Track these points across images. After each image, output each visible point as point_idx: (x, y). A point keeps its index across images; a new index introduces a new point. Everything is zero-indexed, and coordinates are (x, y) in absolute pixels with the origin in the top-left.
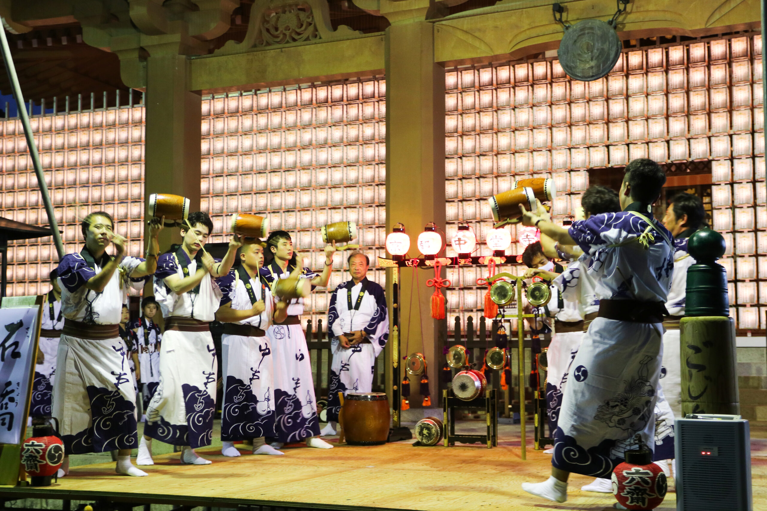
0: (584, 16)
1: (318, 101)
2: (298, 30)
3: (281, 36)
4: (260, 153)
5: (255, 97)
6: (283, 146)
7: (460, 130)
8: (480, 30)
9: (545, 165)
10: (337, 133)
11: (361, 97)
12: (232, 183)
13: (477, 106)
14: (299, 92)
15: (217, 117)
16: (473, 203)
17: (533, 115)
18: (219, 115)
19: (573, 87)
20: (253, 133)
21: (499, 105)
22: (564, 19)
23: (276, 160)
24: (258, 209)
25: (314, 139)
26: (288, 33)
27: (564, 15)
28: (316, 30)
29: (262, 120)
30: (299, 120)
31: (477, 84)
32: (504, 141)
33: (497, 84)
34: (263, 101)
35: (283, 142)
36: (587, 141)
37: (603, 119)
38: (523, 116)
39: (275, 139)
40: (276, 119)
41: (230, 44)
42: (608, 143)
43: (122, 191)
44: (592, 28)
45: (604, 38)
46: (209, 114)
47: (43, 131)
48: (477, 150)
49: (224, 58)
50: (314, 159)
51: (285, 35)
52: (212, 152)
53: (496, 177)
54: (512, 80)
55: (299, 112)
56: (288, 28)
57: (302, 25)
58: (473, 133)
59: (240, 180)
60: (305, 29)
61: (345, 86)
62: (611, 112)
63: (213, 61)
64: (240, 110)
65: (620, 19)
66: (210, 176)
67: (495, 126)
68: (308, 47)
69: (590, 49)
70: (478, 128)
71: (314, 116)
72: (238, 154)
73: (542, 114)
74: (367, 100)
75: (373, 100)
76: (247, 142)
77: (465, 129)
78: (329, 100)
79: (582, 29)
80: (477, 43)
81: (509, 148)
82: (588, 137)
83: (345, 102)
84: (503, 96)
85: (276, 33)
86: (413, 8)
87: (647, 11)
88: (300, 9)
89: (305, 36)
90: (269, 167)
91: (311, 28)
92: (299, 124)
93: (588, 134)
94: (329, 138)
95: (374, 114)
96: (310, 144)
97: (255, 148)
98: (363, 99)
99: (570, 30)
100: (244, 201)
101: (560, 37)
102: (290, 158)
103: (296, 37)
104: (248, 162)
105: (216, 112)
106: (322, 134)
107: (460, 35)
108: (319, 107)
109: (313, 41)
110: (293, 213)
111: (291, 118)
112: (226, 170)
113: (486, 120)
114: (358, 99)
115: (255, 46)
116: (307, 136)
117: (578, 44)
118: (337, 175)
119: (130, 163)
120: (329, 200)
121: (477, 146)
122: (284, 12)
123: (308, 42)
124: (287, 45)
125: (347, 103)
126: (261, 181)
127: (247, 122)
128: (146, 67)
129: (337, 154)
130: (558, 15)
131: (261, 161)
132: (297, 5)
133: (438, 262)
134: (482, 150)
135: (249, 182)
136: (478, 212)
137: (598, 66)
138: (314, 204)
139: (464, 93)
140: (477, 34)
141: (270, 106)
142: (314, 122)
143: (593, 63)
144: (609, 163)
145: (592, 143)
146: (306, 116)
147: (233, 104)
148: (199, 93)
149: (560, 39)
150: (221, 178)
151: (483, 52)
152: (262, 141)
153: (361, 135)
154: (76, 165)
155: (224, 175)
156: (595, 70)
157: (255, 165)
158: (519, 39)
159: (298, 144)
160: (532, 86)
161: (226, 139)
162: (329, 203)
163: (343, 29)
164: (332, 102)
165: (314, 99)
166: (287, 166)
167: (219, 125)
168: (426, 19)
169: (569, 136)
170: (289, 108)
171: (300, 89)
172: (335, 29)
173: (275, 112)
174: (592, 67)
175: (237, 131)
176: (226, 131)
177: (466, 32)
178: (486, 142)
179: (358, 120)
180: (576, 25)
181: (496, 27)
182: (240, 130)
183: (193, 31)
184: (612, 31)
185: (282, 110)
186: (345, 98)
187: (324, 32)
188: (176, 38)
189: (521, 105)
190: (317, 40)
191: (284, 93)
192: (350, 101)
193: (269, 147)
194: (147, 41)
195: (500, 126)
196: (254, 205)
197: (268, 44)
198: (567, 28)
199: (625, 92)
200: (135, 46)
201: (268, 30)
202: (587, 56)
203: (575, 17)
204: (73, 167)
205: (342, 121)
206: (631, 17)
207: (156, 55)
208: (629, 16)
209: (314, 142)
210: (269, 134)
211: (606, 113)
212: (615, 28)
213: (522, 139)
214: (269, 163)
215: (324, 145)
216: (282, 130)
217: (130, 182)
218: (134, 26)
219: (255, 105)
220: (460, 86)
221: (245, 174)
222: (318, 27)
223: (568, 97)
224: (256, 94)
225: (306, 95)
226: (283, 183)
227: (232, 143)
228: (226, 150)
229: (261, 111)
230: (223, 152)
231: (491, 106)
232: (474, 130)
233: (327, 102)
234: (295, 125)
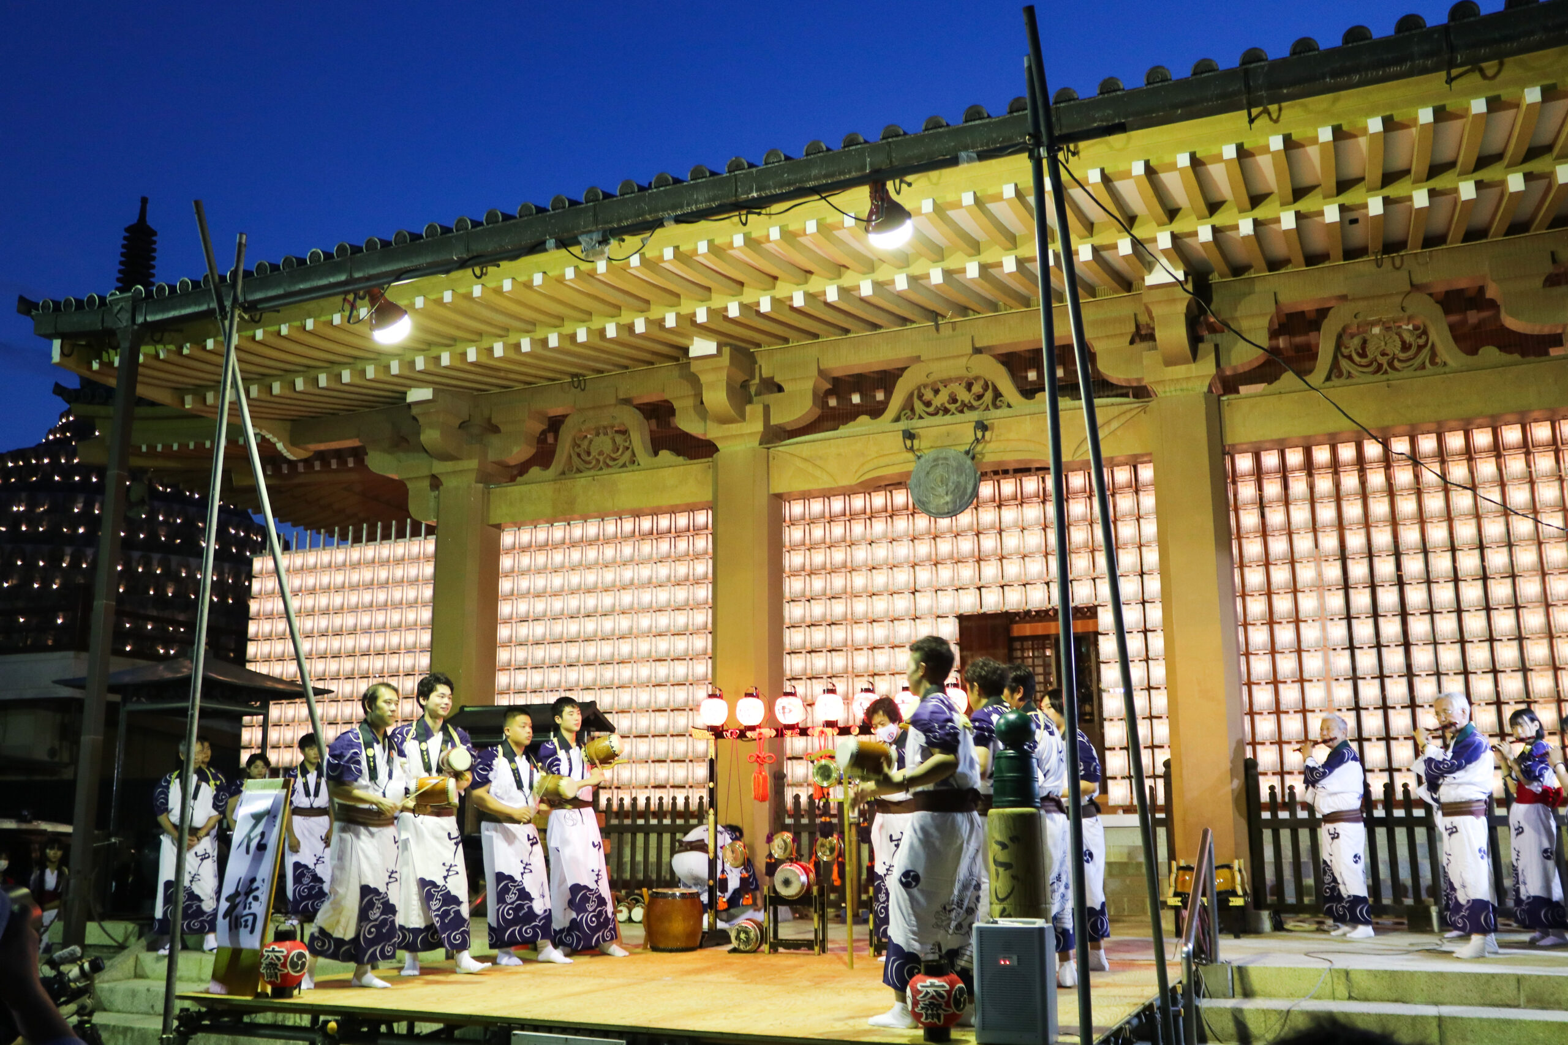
0: (939, 444)
1: (642, 533)
2: (614, 456)
3: (594, 462)
4: (572, 593)
5: (567, 528)
6: (600, 585)
8: (821, 458)
9: (908, 610)
10: (663, 571)
11: (691, 528)
12: (539, 630)
13: (828, 541)
14: (619, 522)
15: (523, 552)
16: (823, 655)
17: (893, 551)
18: (525, 549)
19: (938, 522)
20: (564, 570)
21: (853, 539)
22: (915, 447)
23: (591, 602)
25: (636, 577)
26: (601, 458)
27: (916, 442)
28: (634, 454)
29: (576, 555)
30: (618, 556)
31: (827, 514)
32: (859, 581)
33: (851, 515)
34: (577, 531)
35: (600, 581)
36: (956, 582)
37: (973, 557)
38: (881, 552)
39: (591, 578)
40: (592, 554)
41: (535, 471)
42: (980, 585)
43: (410, 638)
44: (946, 459)
45: (960, 470)
46: (514, 548)
47: (321, 567)
48: (828, 592)
49: (528, 487)
50: (636, 602)
51: (598, 461)
52: (513, 593)
53: (851, 625)
54: (868, 510)
55: (619, 546)
56: (601, 453)
57: (618, 449)
58: (823, 572)
59: (548, 627)
60: (623, 453)
61: (673, 516)
62: (982, 549)
63: (514, 490)
64: (550, 542)
65: (979, 448)
66: (511, 621)
67: (849, 564)
68: (623, 475)
69: (944, 481)
70: (828, 566)
71: (636, 551)
72: (547, 595)
73: (903, 550)
75: (706, 531)
76: (557, 581)
77: (814, 567)
78: (655, 532)
79: (936, 460)
80: (818, 473)
81: (865, 590)
82: (956, 578)
83: (673, 534)
84: (858, 528)
85: (588, 459)
86: (744, 432)
87: (1008, 440)
88: (617, 432)
89: (621, 462)
90: (582, 611)
91: (628, 454)
92: (618, 559)
93: (956, 575)
94: (654, 576)
95: (702, 549)
96: (632, 583)
97: (566, 588)
98: (693, 530)
99: (922, 460)
100: (552, 651)
101: (911, 467)
102: (608, 600)
103: (611, 463)
104: (557, 605)
105: (521, 546)
106: (645, 572)
107: (799, 463)
108: (642, 540)
109: (630, 468)
110: (611, 666)
111: (609, 552)
112: (532, 614)
113: (838, 556)
114: (688, 531)
115: (563, 473)
116: (628, 574)
117: (931, 476)
118: (662, 621)
119: (419, 605)
120: (653, 650)
121: (828, 587)
122: (598, 434)
123: (625, 469)
124: (600, 472)
125: (675, 535)
126: (573, 628)
127: (558, 557)
128: (437, 498)
129: (663, 596)
130: (909, 443)
131: (573, 603)
132: (612, 427)
133: (760, 734)
134: (834, 591)
135: (558, 628)
136: (830, 667)
137: (955, 502)
138: (635, 655)
139: (812, 525)
140: (818, 462)
141: (584, 539)
142: (636, 557)
143: (948, 498)
144: (981, 608)
145: (961, 585)
146: (627, 550)
147: (541, 536)
148: (499, 527)
149: (911, 469)
151: (825, 483)
152: (575, 579)
153: (691, 573)
154: (357, 607)
155: (530, 620)
156: (950, 506)
157: (565, 609)
158: (866, 468)
159: (618, 583)
160: (891, 517)
161: (533, 577)
162: (653, 654)
163: (665, 455)
164: (658, 534)
165: (637, 530)
166: (604, 610)
167: (525, 560)
168: (760, 444)
169: (935, 576)
170: (607, 541)
171: (621, 519)
172: (656, 454)
173: (590, 545)
174: (947, 503)
175: (545, 568)
176: (533, 567)
177: (805, 460)
178: (838, 582)
179: (688, 555)
180: (929, 454)
181: (839, 455)
182: (549, 566)
183: (492, 456)
184: (969, 462)
185: (599, 543)
186: (673, 530)
187: (643, 457)
188: (473, 464)
189: (879, 539)
190: (635, 467)
191: (602, 524)
192: (679, 534)
193: (583, 586)
194: (439, 467)
195: (855, 564)
196: (564, 656)
197: (579, 471)
198: (919, 458)
199: (997, 525)
200: (426, 473)
201: (579, 455)
202: (941, 490)
203: (929, 445)
204: (354, 609)
205: (669, 556)
206: (991, 447)
207: (449, 483)
208: (988, 445)
209: (636, 581)
210: (583, 572)
211: (976, 550)
212: (973, 458)
213: (880, 579)
214: (582, 606)
215: (649, 584)
216: (599, 567)
218: (426, 451)
219: (567, 537)
220: (807, 516)
221: (554, 618)
222: (636, 451)
223: (932, 532)
224: (569, 525)
225: (628, 525)
226: (599, 630)
227: (540, 582)
228: (532, 590)
229: (573, 544)
230: (528, 592)
231: (844, 541)
232: (824, 568)
233: (652, 533)
234: (614, 561)
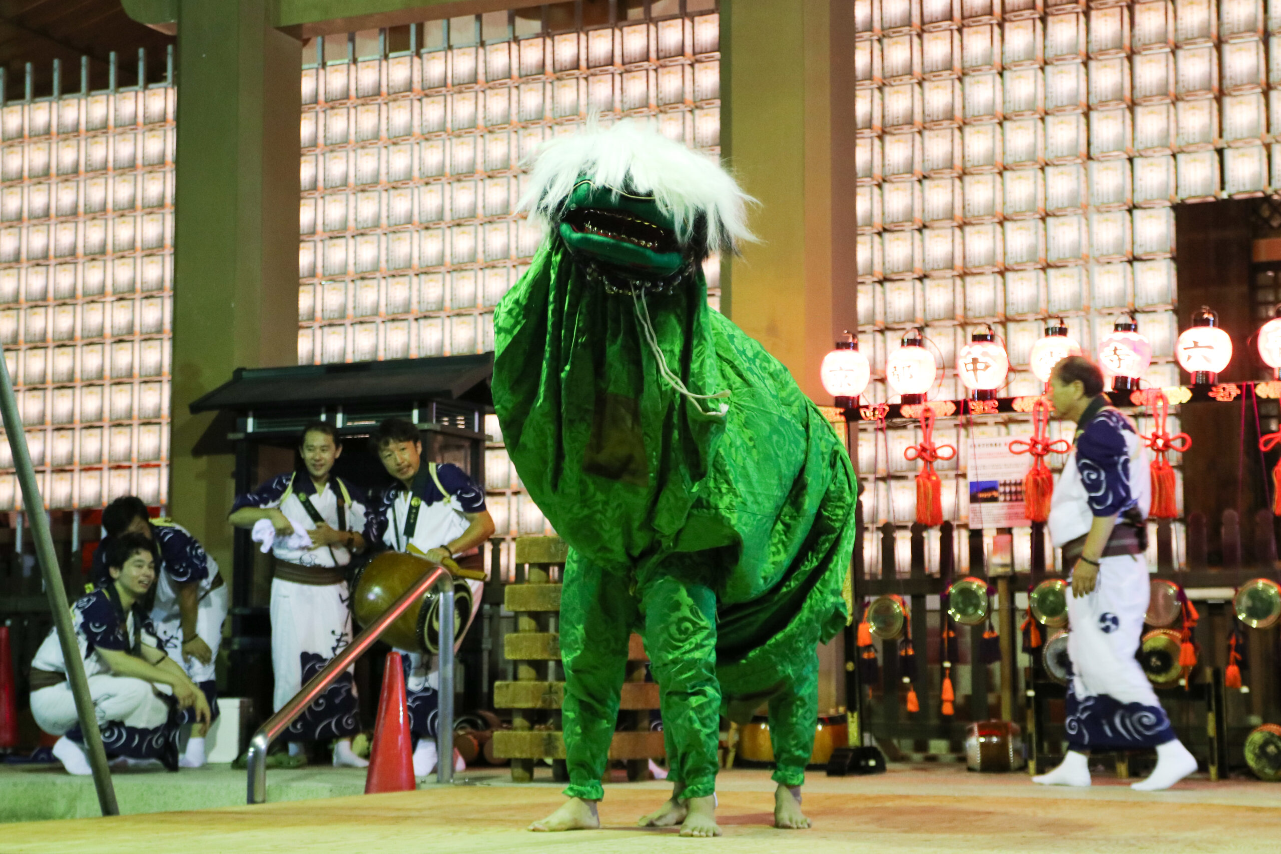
1: (558, 67)
4: (427, 184)
5: (416, 60)
6: (479, 167)
7: (877, 122)
9: (1074, 196)
11: (653, 55)
12: (366, 251)
13: (917, 68)
14: (514, 46)
15: (332, 108)
16: (908, 285)
17: (1045, 85)
18: (336, 102)
19: (1138, 18)
20: (412, 140)
21: (967, 65)
23: (463, 197)
24: (424, 307)
29: (433, 112)
30: (514, 110)
31: (916, 20)
32: (978, 144)
33: (963, 18)
34: (435, 68)
35: (479, 159)
36: (1172, 140)
37: (1209, 89)
38: (1023, 87)
39: (462, 153)
40: (463, 108)
42: (1221, 144)
43: (122, 273)
46: (316, 101)
48: (918, 167)
52: (321, 184)
53: (961, 227)
54: (997, 8)
55: (514, 92)
58: (906, 128)
59: (383, 246)
61: (617, 32)
62: (1228, 72)
64: (384, 89)
66: (317, 238)
67: (958, 113)
70: (918, 118)
71: (548, 100)
72: (379, 187)
73: (1065, 82)
74: (666, 62)
76: (399, 161)
77: (889, 120)
78: (583, 63)
81: (990, 161)
82: (1173, 131)
83: (618, 67)
84: (977, 44)
90: (448, 216)
92: (514, 118)
93: (1173, 125)
95: (683, 92)
97: (416, 173)
98: (658, 58)
100: (391, 290)
102: (495, 195)
104: (401, 205)
105: (330, 97)
108: (559, 79)
111: (497, 104)
112: (351, 224)
113: (938, 98)
114: (647, 59)
119: (140, 212)
121: (918, 158)
125: (622, 69)
126: (430, 247)
127: (399, 117)
131: (430, 200)
134: (928, 165)
135: (403, 248)
136: (919, 307)
139: (885, 41)
141: (449, 81)
142: (548, 114)
144: (1222, 188)
145: (1183, 143)
146: (531, 99)
147: (367, 77)
150: (343, 241)
152: (432, 157)
154: (19, 218)
155: (348, 234)
157: (416, 212)
159: (514, 162)
160: (1043, 20)
161: (352, 155)
164: (588, 68)
165: (549, 62)
166: (488, 212)
167: (338, 124)
169: (1129, 129)
170: (493, 82)
171: (517, 40)
173: (460, 92)
175: (376, 136)
176: (352, 137)
178: (937, 147)
179: (647, 105)
182: (383, 132)
185: (477, 87)
186: (618, 59)
189: (1017, 63)
191: (481, 51)
192: (629, 65)
193: (448, 170)
195: (969, 112)
196: (415, 300)
199: (1260, 26)
204: (14, 222)
205: (611, 108)
210: (448, 143)
211: (1215, 75)
213: (1020, 139)
214: (447, 207)
216: (478, 133)
217: (139, 254)
219: (417, 78)
220: (877, 25)
221: (395, 230)
223: (1127, 42)
224: (418, 54)
225: (531, 54)
226: (480, 249)
227: (367, 163)
228: (351, 180)
229: (429, 91)
230: (345, 183)
231: (949, 67)
232: (910, 122)
233: (577, 67)
234: (506, 120)
